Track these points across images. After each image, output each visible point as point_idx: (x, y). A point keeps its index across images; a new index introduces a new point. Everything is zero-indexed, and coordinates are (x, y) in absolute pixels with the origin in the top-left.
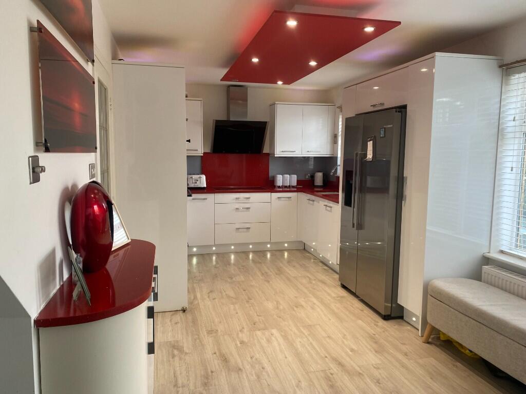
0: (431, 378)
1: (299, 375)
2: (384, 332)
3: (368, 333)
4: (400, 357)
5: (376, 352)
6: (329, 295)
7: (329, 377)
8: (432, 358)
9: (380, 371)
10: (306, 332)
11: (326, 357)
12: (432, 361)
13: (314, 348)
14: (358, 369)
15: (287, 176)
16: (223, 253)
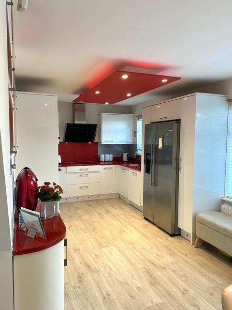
2: (172, 243)
3: (164, 245)
5: (170, 255)
6: (138, 224)
7: (148, 271)
9: (174, 265)
11: (144, 260)
12: (200, 257)
13: (137, 255)
15: (107, 155)
16: (72, 203)
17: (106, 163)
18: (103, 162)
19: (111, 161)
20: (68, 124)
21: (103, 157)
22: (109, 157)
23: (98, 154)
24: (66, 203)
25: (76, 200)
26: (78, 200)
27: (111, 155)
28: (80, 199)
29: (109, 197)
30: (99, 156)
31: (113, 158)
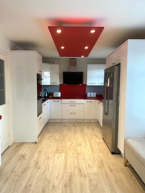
0: (116, 182)
1: (60, 173)
2: (108, 159)
3: (101, 159)
4: (108, 171)
5: (99, 167)
6: (95, 141)
7: (72, 176)
8: (122, 173)
9: (95, 176)
10: (75, 156)
11: (76, 167)
12: (121, 174)
13: (74, 163)
14: (86, 174)
15: (92, 93)
16: (65, 122)
17: (91, 98)
18: (88, 97)
19: (94, 97)
20: (64, 72)
21: (89, 94)
22: (93, 94)
23: (86, 92)
24: (61, 122)
25: (68, 121)
26: (69, 121)
27: (95, 93)
28: (70, 121)
29: (90, 121)
30: (87, 93)
31: (96, 95)
